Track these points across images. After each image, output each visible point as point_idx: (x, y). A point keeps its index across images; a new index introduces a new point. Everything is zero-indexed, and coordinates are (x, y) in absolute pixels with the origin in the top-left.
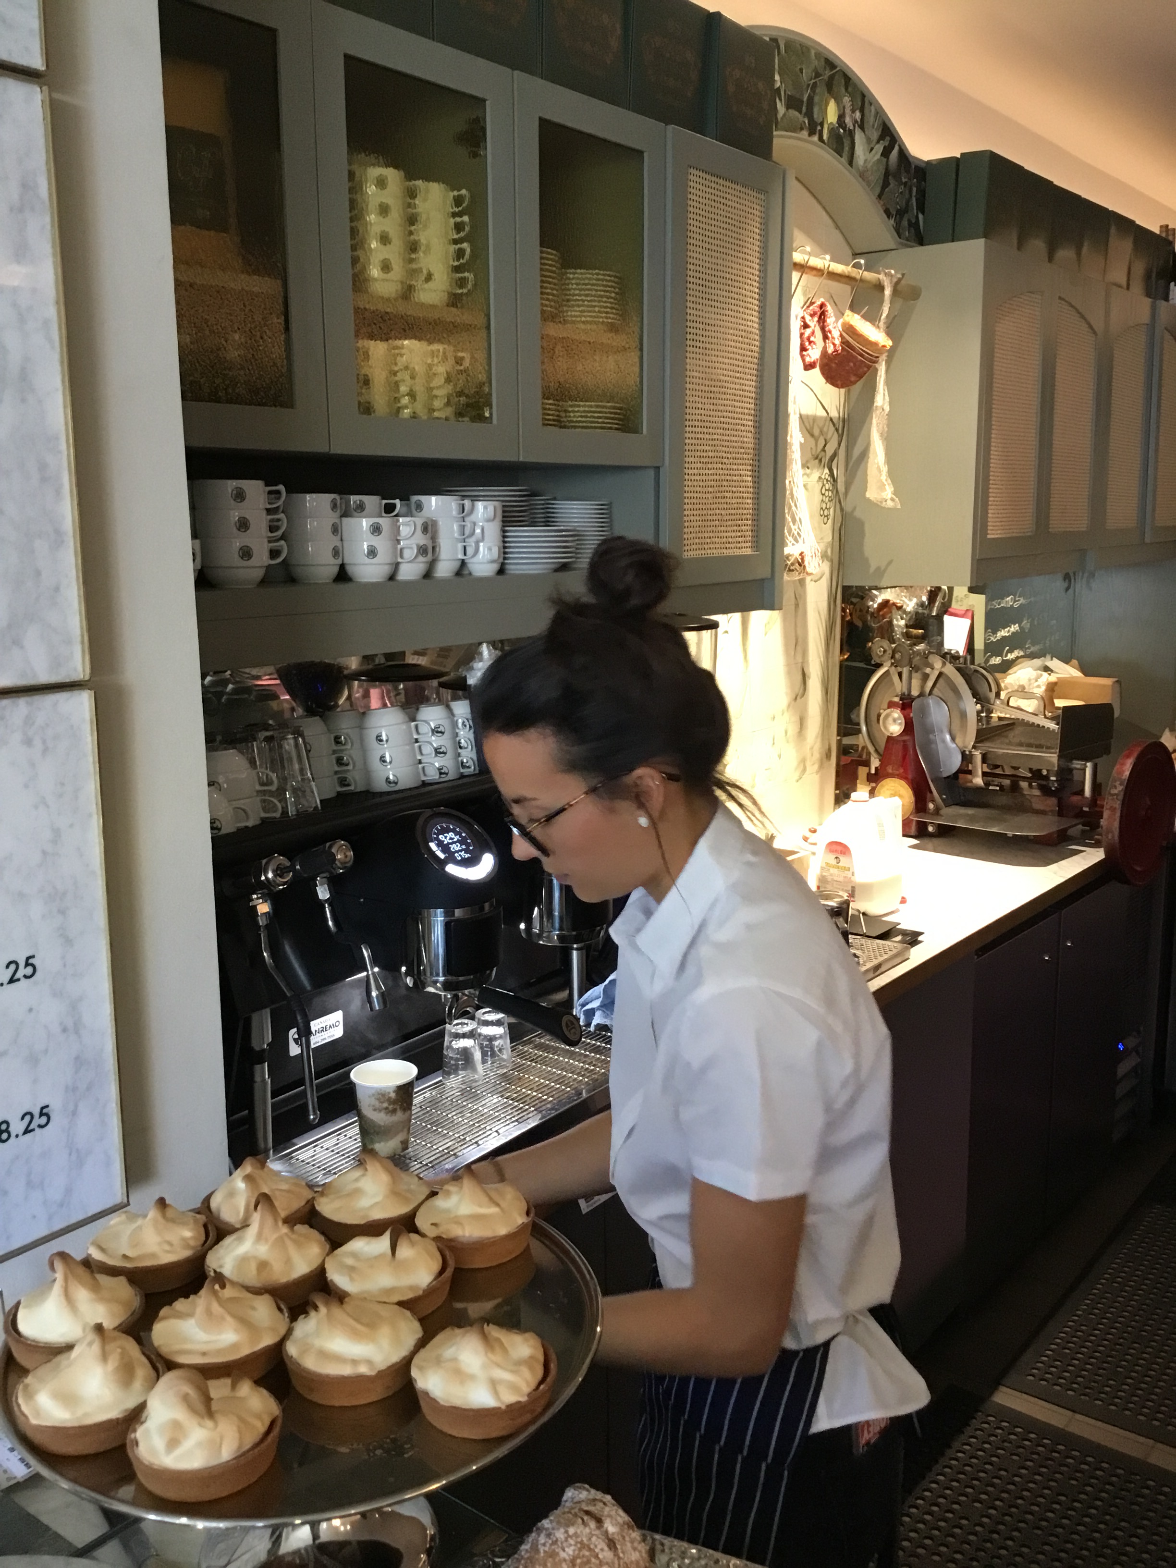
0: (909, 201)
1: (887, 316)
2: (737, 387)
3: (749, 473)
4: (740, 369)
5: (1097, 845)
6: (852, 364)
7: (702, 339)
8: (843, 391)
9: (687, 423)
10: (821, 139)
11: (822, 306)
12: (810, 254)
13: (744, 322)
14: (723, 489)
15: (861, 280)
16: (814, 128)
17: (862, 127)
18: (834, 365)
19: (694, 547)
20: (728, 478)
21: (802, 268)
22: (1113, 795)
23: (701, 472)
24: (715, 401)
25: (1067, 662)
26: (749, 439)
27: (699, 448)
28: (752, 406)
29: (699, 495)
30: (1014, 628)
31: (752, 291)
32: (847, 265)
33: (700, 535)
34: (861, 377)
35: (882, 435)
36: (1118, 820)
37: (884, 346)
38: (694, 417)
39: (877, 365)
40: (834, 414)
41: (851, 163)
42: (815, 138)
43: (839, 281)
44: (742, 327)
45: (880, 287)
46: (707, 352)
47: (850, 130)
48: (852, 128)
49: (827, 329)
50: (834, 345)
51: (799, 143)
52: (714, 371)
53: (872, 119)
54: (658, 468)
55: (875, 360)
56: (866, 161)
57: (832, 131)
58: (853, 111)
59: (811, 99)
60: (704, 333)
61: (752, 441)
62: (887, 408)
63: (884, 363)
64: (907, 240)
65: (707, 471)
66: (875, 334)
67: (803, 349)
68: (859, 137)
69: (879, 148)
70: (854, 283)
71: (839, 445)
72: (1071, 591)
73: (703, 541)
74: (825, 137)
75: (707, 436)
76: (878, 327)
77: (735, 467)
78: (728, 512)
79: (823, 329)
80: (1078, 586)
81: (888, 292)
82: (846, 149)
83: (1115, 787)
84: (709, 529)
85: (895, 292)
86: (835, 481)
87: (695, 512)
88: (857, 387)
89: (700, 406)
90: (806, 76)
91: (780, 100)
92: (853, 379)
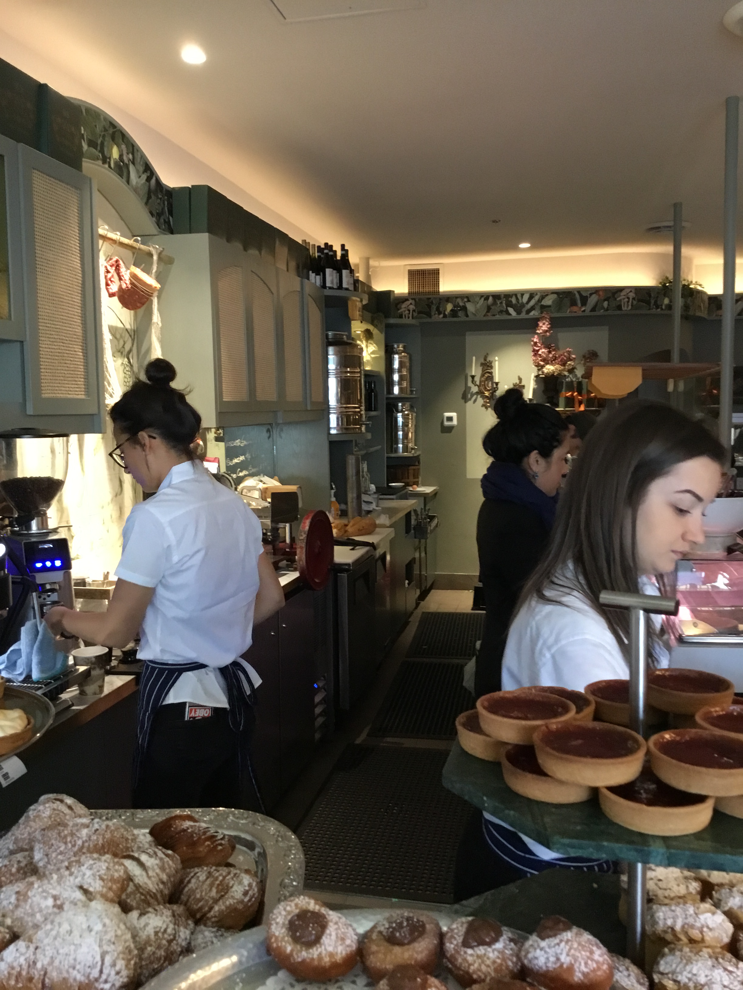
0: (163, 209)
1: (156, 272)
2: (70, 299)
3: (81, 350)
4: (70, 289)
5: (295, 570)
6: (137, 296)
7: (46, 268)
8: (132, 312)
9: (40, 317)
10: (110, 166)
11: (117, 261)
12: (108, 230)
13: (72, 262)
14: (64, 358)
15: (139, 249)
16: (105, 160)
17: (133, 163)
18: (126, 296)
19: (48, 391)
20: (67, 352)
21: (104, 238)
22: (301, 540)
23: (50, 346)
24: (56, 306)
25: (272, 478)
26: (79, 330)
27: (48, 332)
28: (80, 311)
29: (49, 360)
30: (242, 458)
31: (75, 244)
32: (130, 239)
33: (51, 385)
34: (143, 304)
35: (158, 339)
36: (304, 553)
37: (156, 287)
38: (43, 314)
39: (152, 298)
40: (128, 327)
41: (128, 182)
42: (107, 166)
43: (126, 248)
44: (70, 265)
45: (150, 255)
46: (50, 276)
47: (126, 164)
48: (127, 163)
49: (121, 274)
50: (126, 284)
51: (96, 167)
52: (55, 288)
53: (139, 160)
54: (22, 342)
55: (151, 295)
56: (137, 183)
57: (116, 163)
58: (128, 154)
59: (102, 144)
60: (47, 265)
61: (81, 332)
62: (160, 324)
63: (156, 298)
64: (164, 230)
65: (54, 347)
66: (150, 280)
67: (107, 285)
68: (131, 168)
69: (144, 177)
70: (134, 250)
71: (133, 345)
72: (271, 439)
73: (53, 388)
74: (112, 165)
75: (53, 326)
76: (151, 277)
77: (71, 346)
78: (69, 372)
79: (118, 274)
80: (275, 436)
81: (155, 258)
82: (125, 174)
83: (302, 536)
84: (57, 381)
85: (160, 258)
86: (131, 366)
87: (48, 371)
88: (141, 311)
89: (47, 307)
90: (98, 130)
91: (84, 141)
92: (139, 305)
